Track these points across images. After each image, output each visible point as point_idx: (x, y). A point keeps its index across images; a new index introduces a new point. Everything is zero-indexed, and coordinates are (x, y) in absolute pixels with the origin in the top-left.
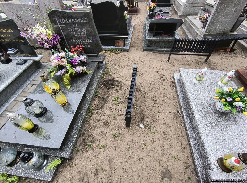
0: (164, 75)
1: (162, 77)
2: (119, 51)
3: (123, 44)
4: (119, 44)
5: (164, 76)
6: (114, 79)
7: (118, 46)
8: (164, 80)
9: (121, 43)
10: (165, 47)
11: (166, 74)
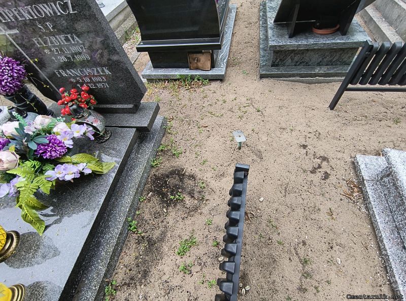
0: (324, 159)
1: (320, 167)
2: (199, 80)
3: (209, 64)
4: (200, 65)
5: (325, 163)
6: (183, 170)
7: (197, 68)
8: (326, 176)
9: (204, 60)
10: (319, 64)
11: (330, 155)
